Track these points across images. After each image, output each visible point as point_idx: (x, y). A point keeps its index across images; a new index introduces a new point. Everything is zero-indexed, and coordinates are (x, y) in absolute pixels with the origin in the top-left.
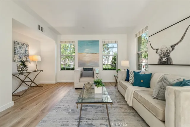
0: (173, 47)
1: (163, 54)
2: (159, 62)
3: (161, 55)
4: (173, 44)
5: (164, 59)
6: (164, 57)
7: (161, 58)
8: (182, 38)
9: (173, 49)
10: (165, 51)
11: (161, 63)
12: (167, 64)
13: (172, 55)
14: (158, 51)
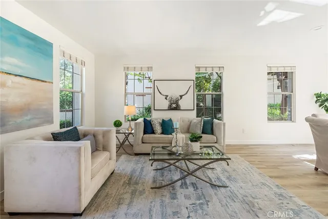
0: (181, 96)
1: (173, 101)
2: (169, 107)
3: (171, 101)
4: (181, 94)
5: (174, 106)
6: (174, 104)
7: (171, 104)
8: (187, 92)
9: (181, 98)
10: (174, 98)
11: (171, 108)
12: (177, 110)
13: (180, 102)
14: (168, 98)
